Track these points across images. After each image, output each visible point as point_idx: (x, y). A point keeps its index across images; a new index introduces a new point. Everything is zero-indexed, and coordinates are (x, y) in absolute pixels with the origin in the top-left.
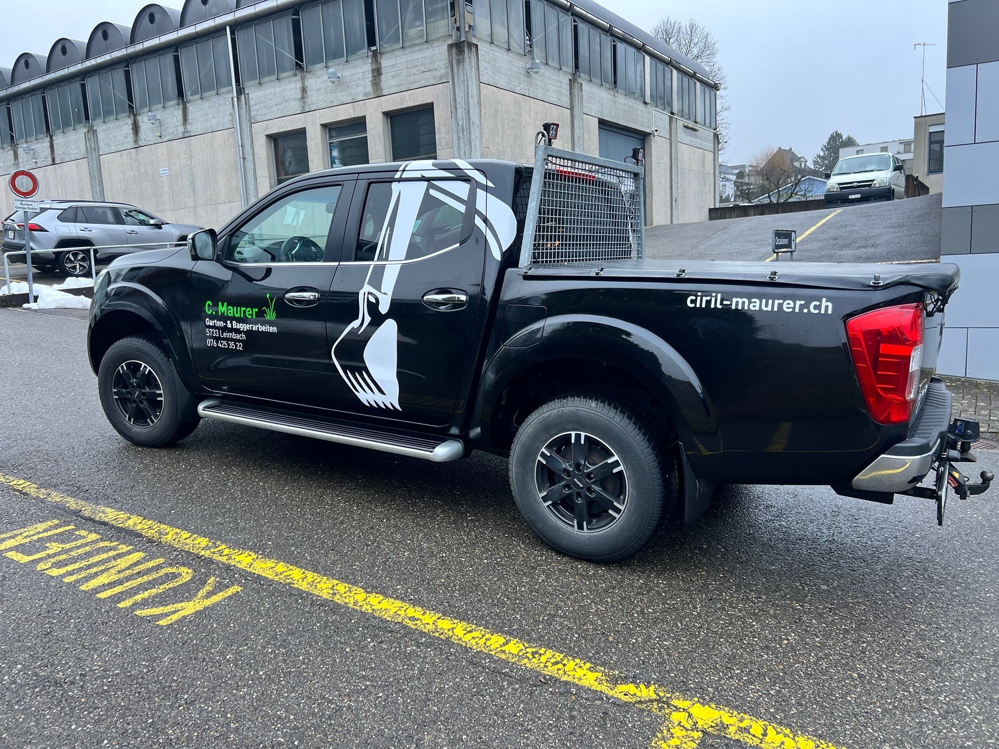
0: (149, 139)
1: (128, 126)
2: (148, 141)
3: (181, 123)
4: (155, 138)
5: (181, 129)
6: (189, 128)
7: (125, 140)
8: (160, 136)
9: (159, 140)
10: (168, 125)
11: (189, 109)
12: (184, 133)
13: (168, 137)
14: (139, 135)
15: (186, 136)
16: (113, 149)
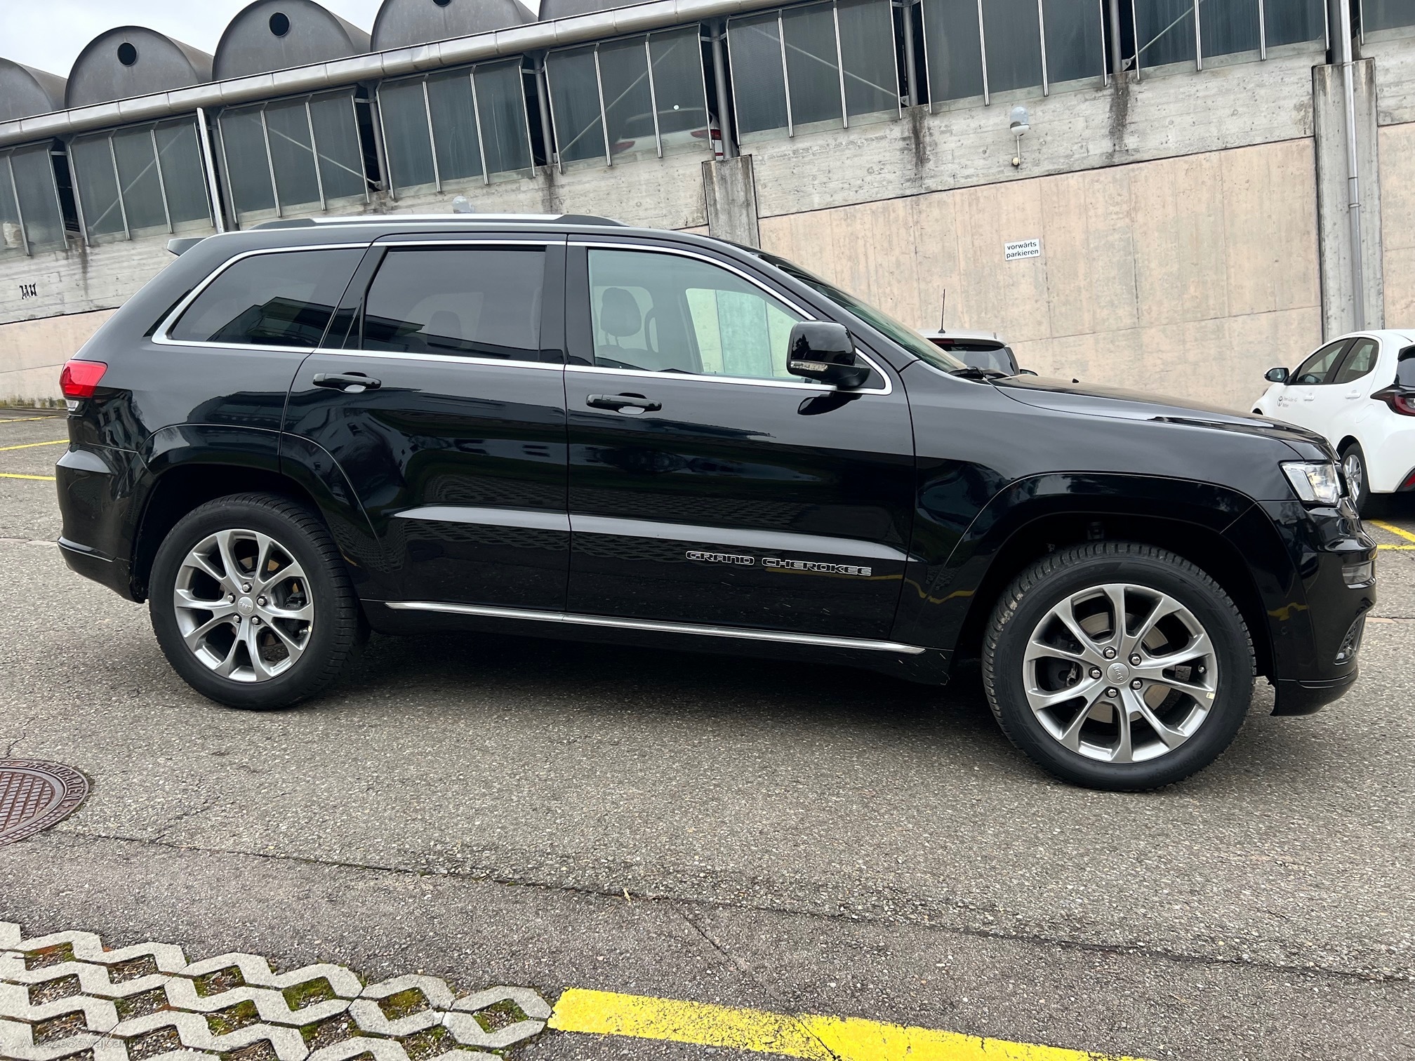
0: (970, 171)
1: (884, 143)
2: (967, 177)
3: (1106, 131)
4: (994, 170)
5: (1101, 147)
6: (1131, 141)
7: (869, 178)
8: (1017, 166)
9: (1010, 173)
10: (1049, 138)
11: (1140, 97)
12: (1111, 155)
13: (1047, 167)
14: (931, 165)
15: (1116, 160)
16: (817, 201)
